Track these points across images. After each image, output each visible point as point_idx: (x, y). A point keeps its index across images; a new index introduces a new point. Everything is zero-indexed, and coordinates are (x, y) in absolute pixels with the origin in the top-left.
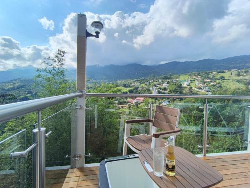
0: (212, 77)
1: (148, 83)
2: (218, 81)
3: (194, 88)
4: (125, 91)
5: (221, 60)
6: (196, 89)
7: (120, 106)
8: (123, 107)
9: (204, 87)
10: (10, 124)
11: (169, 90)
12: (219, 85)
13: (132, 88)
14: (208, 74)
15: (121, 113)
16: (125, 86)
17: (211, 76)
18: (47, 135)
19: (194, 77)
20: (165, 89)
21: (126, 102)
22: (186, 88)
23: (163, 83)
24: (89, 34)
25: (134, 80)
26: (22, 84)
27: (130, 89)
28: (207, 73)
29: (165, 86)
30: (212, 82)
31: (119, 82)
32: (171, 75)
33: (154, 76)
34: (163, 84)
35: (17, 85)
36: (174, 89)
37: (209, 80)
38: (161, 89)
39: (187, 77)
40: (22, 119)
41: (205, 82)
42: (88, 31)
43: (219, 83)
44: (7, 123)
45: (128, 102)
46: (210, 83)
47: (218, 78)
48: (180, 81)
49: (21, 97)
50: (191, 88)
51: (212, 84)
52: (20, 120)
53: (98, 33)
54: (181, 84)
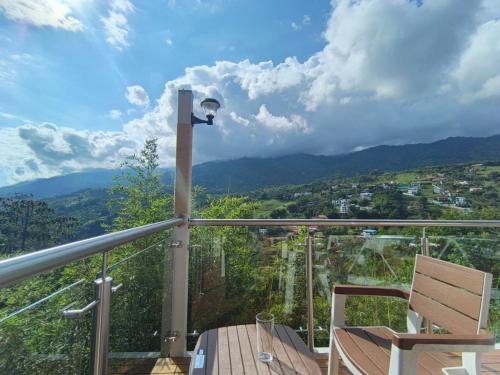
0: (470, 175)
1: (327, 191)
2: (487, 184)
3: (429, 201)
4: (281, 208)
5: (489, 139)
6: (435, 202)
7: (272, 239)
8: (276, 241)
9: (454, 198)
10: (67, 271)
11: (373, 204)
12: (490, 192)
13: (294, 203)
14: (461, 169)
15: (274, 253)
16: (281, 198)
17: (469, 172)
18: (114, 289)
19: (429, 177)
20: (365, 203)
21: (282, 230)
22: (411, 199)
23: (360, 190)
24: (195, 120)
25: (299, 186)
26: (93, 198)
27: (290, 203)
28: (457, 167)
29: (364, 195)
30: (471, 186)
31: (267, 191)
32: (376, 173)
33: (341, 178)
34: (359, 192)
35: (85, 199)
36: (385, 202)
37: (465, 182)
38: (355, 202)
39: (411, 177)
40: (86, 263)
41: (455, 187)
42: (195, 115)
43: (490, 188)
44: (62, 270)
45: (288, 231)
46: (468, 189)
47: (486, 176)
48: (397, 186)
49: (90, 222)
50: (424, 201)
51: (471, 190)
52: (83, 266)
53: (210, 117)
54: (401, 192)
